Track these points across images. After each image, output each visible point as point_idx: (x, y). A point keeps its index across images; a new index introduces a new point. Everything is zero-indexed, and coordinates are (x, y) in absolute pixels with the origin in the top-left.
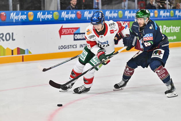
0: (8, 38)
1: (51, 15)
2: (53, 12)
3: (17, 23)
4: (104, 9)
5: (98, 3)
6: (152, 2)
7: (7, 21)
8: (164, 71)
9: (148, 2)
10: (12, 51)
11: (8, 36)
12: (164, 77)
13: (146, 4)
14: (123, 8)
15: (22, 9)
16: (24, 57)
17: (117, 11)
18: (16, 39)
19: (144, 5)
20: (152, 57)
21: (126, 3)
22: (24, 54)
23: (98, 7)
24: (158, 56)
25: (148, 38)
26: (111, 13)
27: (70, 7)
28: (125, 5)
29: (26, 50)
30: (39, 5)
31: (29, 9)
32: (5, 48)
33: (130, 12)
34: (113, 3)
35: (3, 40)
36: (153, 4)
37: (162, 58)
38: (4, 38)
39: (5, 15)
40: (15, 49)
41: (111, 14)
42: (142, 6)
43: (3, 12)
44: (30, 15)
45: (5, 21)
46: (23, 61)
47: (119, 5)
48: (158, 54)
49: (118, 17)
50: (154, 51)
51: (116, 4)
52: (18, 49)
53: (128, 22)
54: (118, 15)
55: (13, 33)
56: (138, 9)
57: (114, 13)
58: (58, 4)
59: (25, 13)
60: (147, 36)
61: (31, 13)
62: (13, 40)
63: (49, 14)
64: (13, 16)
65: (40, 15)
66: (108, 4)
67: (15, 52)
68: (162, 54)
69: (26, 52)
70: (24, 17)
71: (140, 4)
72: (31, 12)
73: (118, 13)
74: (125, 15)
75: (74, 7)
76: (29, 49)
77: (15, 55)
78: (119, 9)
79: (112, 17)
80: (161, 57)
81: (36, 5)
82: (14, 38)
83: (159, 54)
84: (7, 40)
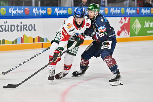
0: (30, 28)
1: (66, 11)
2: (68, 8)
3: (39, 16)
4: (109, 6)
5: (104, 2)
6: (149, 1)
7: (30, 15)
8: (112, 60)
9: (145, 2)
10: (34, 39)
11: (30, 27)
12: (111, 65)
13: (144, 3)
14: (125, 6)
15: (42, 5)
16: (43, 44)
17: (120, 8)
18: (37, 30)
19: (142, 4)
20: (102, 49)
21: (128, 2)
22: (44, 41)
23: (104, 5)
24: (106, 47)
25: (102, 30)
26: (115, 9)
27: (82, 4)
28: (127, 3)
29: (45, 38)
30: (56, 2)
31: (48, 5)
32: (28, 37)
33: (131, 10)
34: (117, 1)
35: (27, 30)
36: (150, 3)
37: (110, 49)
38: (27, 28)
39: (28, 9)
40: (36, 38)
41: (115, 11)
42: (141, 4)
43: (27, 7)
44: (49, 10)
45: (28, 14)
46: (42, 47)
47: (121, 3)
48: (106, 45)
49: (120, 13)
50: (103, 43)
51: (119, 2)
52: (39, 37)
53: (129, 18)
54: (121, 11)
55: (34, 25)
56: (137, 7)
57: (117, 10)
58: (71, 2)
59: (45, 8)
60: (101, 28)
61: (49, 9)
62: (35, 30)
63: (64, 10)
64: (35, 11)
65: (57, 10)
66: (113, 2)
67: (36, 40)
68: (110, 44)
69: (45, 40)
70: (44, 12)
71: (139, 3)
72: (49, 7)
73: (120, 10)
74: (127, 12)
75: (85, 4)
76: (47, 38)
77: (36, 42)
78: (121, 6)
79: (115, 13)
80: (109, 47)
81: (54, 2)
82: (35, 29)
83: (108, 45)
84: (30, 30)
